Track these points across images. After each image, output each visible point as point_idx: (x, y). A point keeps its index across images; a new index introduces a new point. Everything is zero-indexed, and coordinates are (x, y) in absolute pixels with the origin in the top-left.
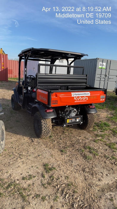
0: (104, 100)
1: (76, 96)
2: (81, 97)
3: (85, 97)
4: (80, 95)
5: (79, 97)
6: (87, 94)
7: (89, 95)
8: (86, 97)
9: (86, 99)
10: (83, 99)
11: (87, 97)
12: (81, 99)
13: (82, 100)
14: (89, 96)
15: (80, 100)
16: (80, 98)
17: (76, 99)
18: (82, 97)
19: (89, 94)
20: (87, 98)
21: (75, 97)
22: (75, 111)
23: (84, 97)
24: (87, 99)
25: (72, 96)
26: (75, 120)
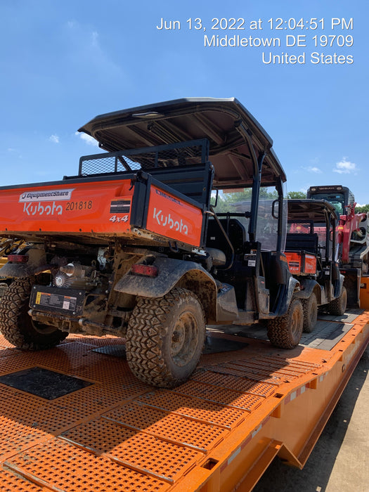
0: (125, 218)
1: (29, 200)
3: (54, 206)
4: (40, 199)
5: (37, 204)
7: (68, 197)
8: (58, 203)
9: (56, 213)
10: (48, 209)
11: (60, 206)
12: (41, 209)
13: (45, 214)
14: (68, 202)
15: (38, 214)
16: (40, 207)
17: (29, 209)
18: (44, 204)
19: (66, 194)
20: (59, 210)
23: (50, 203)
24: (60, 213)
25: (21, 200)
26: (59, 303)
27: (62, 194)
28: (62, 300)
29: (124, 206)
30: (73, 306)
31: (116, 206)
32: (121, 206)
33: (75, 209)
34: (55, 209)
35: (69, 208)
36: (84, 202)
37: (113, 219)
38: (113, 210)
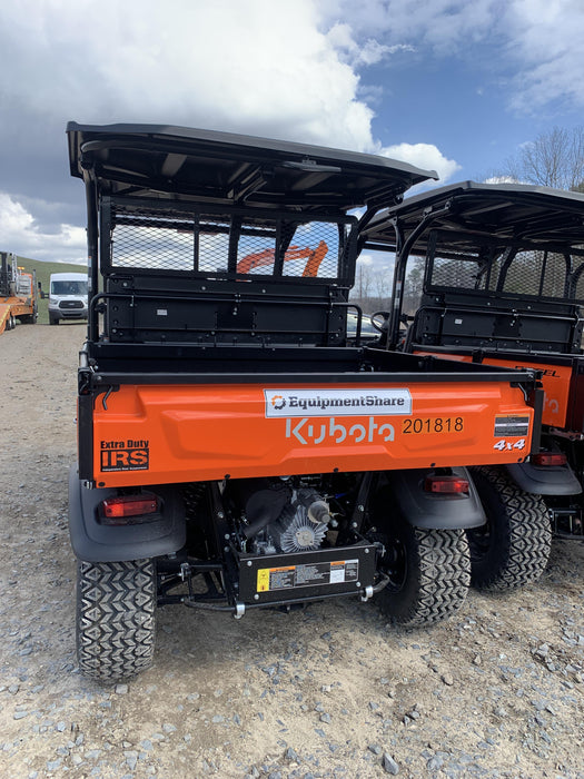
0: (520, 444)
1: (298, 411)
2: (340, 420)
3: (373, 426)
4: (330, 411)
5: (325, 420)
6: (388, 403)
7: (406, 410)
8: (380, 420)
9: (378, 439)
10: (358, 433)
11: (388, 426)
12: (338, 433)
13: (350, 441)
14: (407, 419)
15: (329, 441)
16: (333, 428)
17: (303, 431)
18: (347, 421)
19: (401, 402)
20: (387, 432)
21: (296, 421)
22: (318, 514)
23: (364, 420)
24: (391, 438)
25: (271, 413)
26: (320, 576)
28: (326, 570)
29: (519, 425)
30: (352, 573)
31: (505, 425)
32: (513, 425)
33: (424, 430)
34: (376, 431)
35: (411, 429)
36: (444, 420)
37: (500, 445)
38: (499, 432)
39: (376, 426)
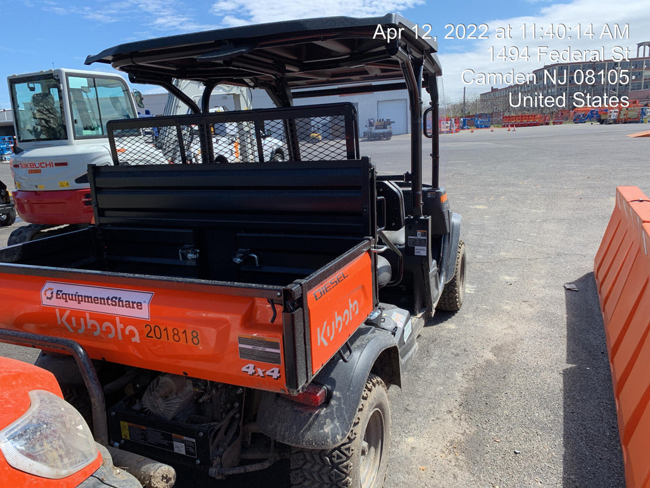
2: (94, 316)
3: (120, 326)
7: (144, 313)
9: (126, 338)
10: (109, 329)
14: (147, 324)
16: (90, 322)
23: (112, 319)
24: (136, 339)
26: (166, 443)
27: (129, 304)
29: (267, 350)
30: (192, 450)
31: (250, 347)
32: (261, 348)
33: (164, 338)
34: (123, 330)
35: (152, 334)
36: (181, 331)
37: (249, 369)
38: (243, 353)
39: (122, 326)
